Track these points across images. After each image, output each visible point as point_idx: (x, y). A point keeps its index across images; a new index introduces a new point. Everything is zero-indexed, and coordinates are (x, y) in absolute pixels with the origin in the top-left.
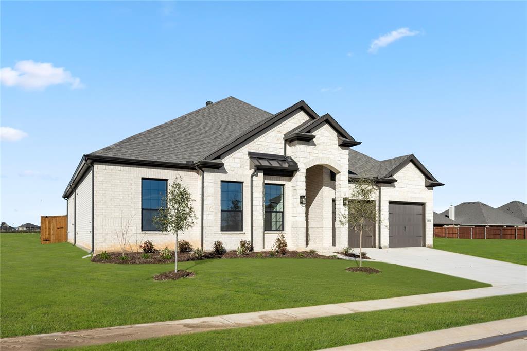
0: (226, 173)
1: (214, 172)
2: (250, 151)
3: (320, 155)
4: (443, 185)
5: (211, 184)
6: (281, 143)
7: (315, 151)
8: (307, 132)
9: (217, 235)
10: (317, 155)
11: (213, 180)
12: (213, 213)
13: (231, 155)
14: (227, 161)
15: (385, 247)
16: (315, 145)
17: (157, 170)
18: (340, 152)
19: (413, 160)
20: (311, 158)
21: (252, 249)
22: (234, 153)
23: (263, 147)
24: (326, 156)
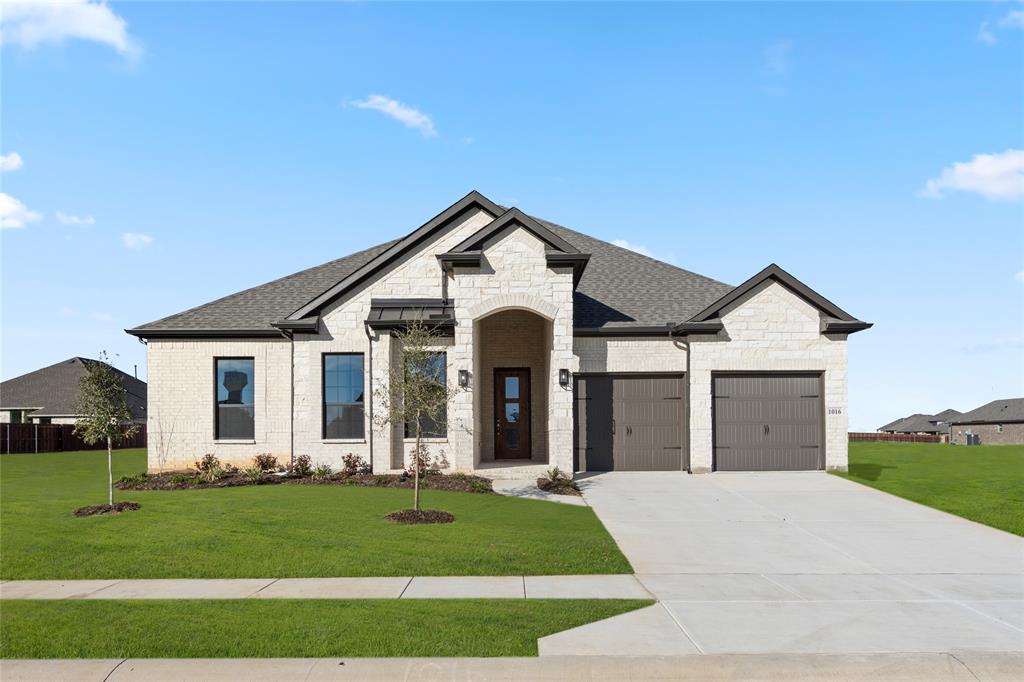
0: (332, 339)
1: (310, 340)
2: (374, 297)
3: (505, 291)
4: (870, 326)
5: (305, 361)
6: (436, 277)
7: (492, 284)
8: (466, 250)
9: (315, 445)
10: (497, 291)
11: (308, 352)
12: (309, 408)
13: (340, 308)
14: (332, 320)
15: (702, 470)
16: (493, 272)
17: (236, 343)
18: (551, 280)
19: (774, 275)
20: (485, 298)
21: (371, 471)
22: (346, 304)
23: (400, 288)
24: (517, 290)
